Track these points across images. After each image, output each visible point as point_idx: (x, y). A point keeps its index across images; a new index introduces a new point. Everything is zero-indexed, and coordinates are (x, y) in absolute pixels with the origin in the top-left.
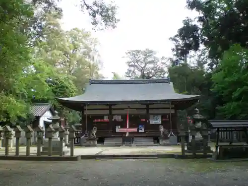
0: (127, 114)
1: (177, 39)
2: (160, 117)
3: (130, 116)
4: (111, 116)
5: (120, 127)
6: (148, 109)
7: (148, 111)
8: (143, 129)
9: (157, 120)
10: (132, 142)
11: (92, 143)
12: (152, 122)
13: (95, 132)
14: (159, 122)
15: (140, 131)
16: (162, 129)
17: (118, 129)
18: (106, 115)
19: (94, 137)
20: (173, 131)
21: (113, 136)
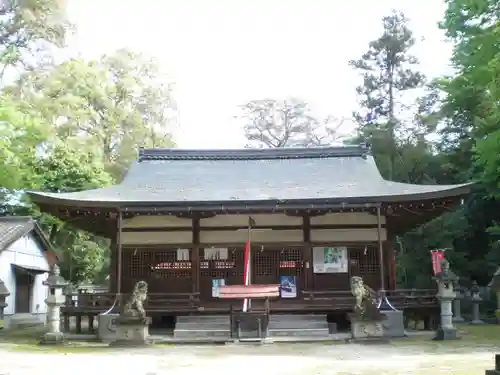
0: (245, 244)
1: (369, 63)
2: (344, 252)
3: (255, 248)
4: (196, 248)
5: (223, 281)
6: (307, 228)
7: (307, 236)
8: (294, 289)
9: (334, 260)
10: (264, 329)
11: (130, 333)
12: (321, 267)
13: (141, 297)
14: (341, 266)
15: (285, 295)
16: (360, 290)
17: (219, 290)
18: (183, 246)
19: (140, 315)
20: (388, 294)
21: (201, 309)
